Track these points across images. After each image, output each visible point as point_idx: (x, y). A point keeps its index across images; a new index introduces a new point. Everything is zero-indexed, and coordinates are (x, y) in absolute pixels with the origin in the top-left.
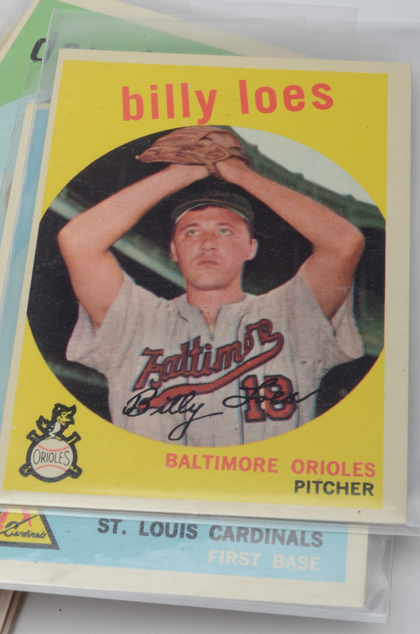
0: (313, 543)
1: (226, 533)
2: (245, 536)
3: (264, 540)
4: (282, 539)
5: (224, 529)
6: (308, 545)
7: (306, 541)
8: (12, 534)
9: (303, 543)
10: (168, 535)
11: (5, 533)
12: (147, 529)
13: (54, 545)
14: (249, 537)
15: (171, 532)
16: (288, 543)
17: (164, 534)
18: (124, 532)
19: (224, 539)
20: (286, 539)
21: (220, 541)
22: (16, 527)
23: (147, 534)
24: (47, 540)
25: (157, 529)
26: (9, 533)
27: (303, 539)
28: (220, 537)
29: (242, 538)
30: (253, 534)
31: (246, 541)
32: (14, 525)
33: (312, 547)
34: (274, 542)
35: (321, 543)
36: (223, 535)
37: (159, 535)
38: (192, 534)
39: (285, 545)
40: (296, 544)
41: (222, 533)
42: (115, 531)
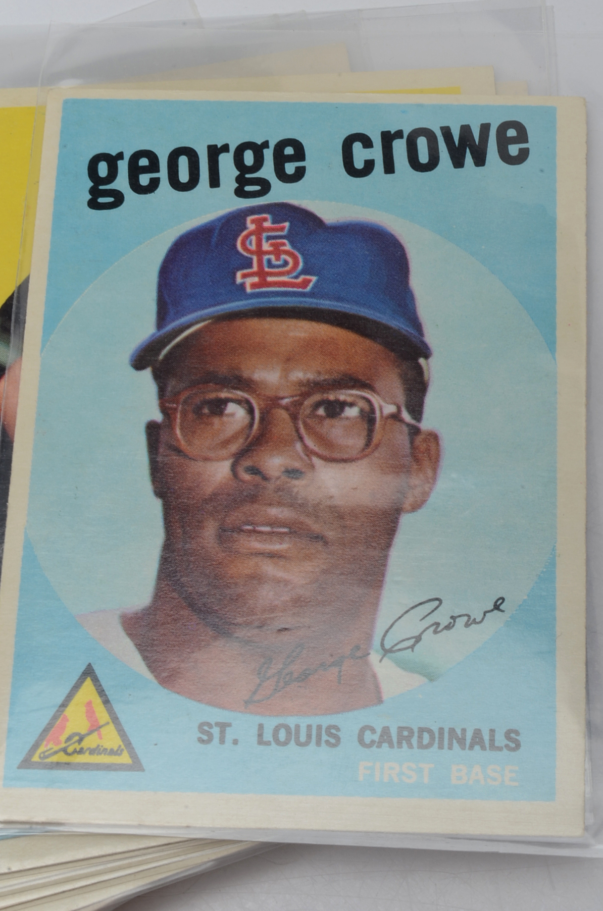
0: (507, 746)
1: (381, 736)
2: (408, 739)
3: (436, 745)
4: (462, 742)
5: (379, 731)
6: (500, 749)
7: (497, 744)
8: (75, 752)
9: (493, 747)
10: (299, 744)
11: (65, 750)
12: (268, 736)
13: (136, 765)
14: (414, 741)
15: (303, 738)
16: (471, 747)
17: (293, 742)
18: (235, 742)
19: (379, 746)
20: (468, 741)
21: (374, 748)
22: (81, 740)
23: (268, 743)
24: (125, 759)
25: (282, 735)
26: (70, 750)
27: (492, 740)
28: (373, 742)
29: (404, 744)
30: (420, 737)
31: (410, 746)
32: (77, 738)
33: (505, 750)
34: (450, 747)
35: (518, 746)
36: (377, 740)
37: (285, 743)
38: (333, 741)
39: (467, 751)
40: (483, 748)
41: (376, 737)
42: (222, 741)
